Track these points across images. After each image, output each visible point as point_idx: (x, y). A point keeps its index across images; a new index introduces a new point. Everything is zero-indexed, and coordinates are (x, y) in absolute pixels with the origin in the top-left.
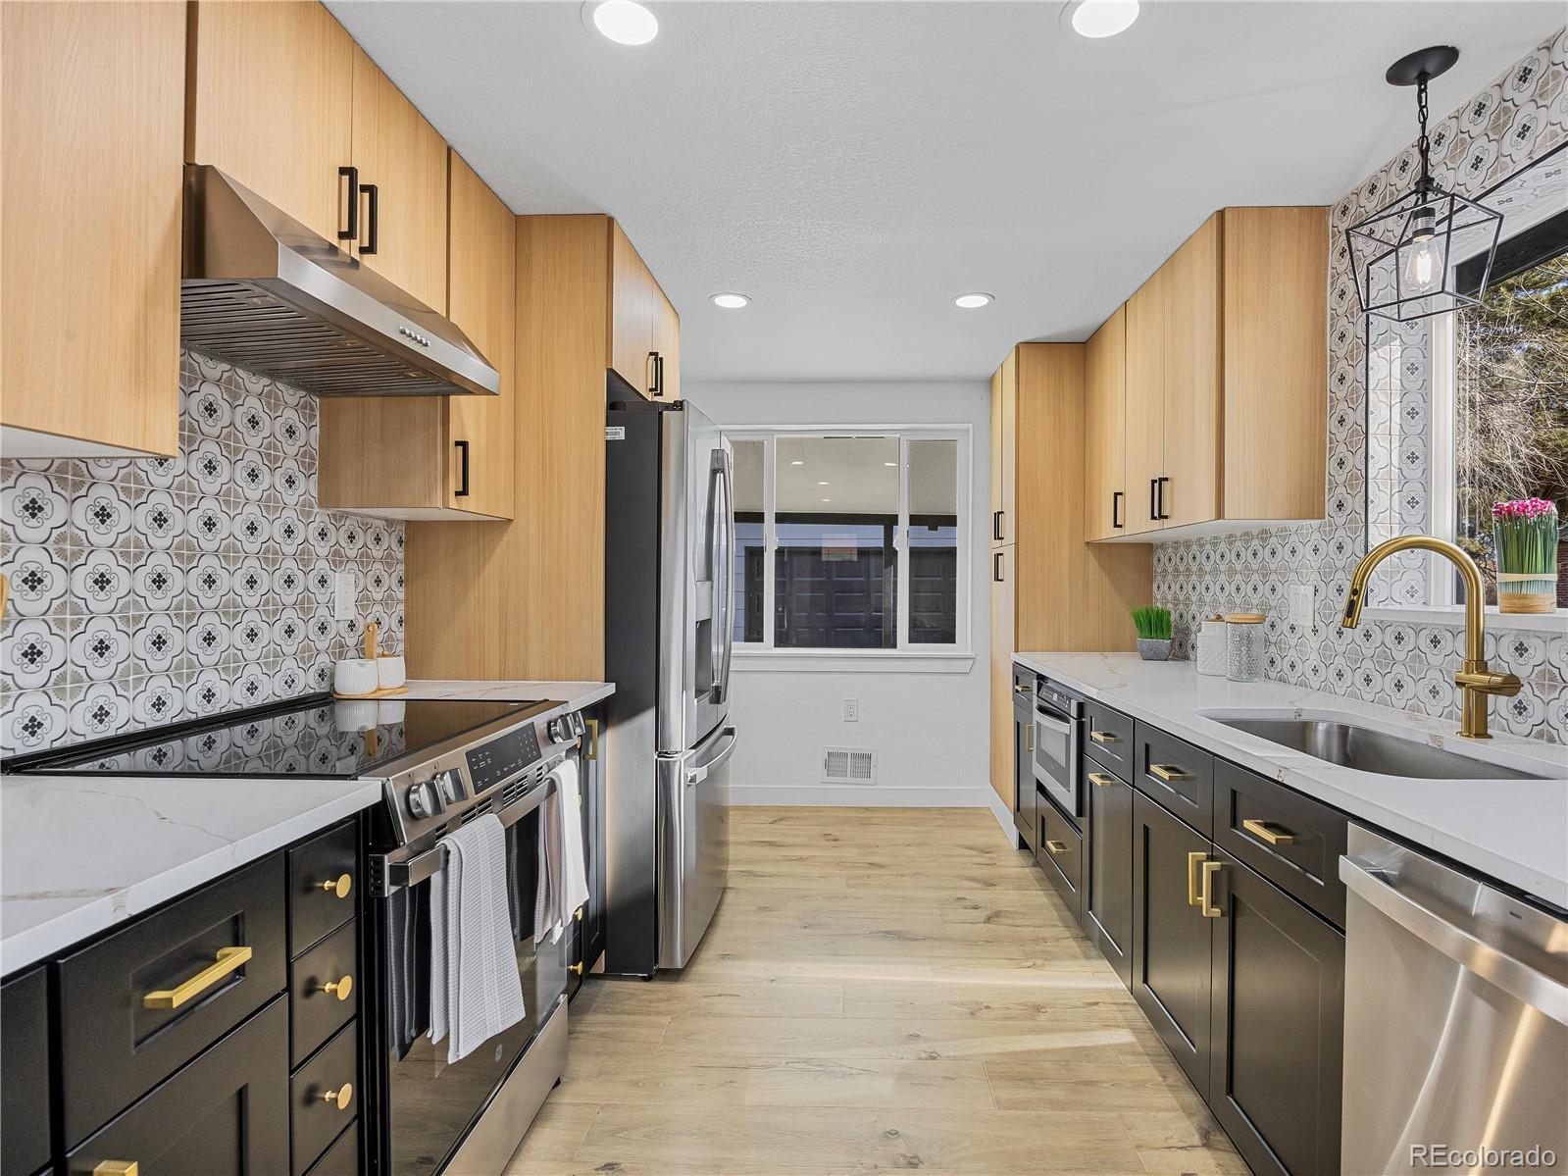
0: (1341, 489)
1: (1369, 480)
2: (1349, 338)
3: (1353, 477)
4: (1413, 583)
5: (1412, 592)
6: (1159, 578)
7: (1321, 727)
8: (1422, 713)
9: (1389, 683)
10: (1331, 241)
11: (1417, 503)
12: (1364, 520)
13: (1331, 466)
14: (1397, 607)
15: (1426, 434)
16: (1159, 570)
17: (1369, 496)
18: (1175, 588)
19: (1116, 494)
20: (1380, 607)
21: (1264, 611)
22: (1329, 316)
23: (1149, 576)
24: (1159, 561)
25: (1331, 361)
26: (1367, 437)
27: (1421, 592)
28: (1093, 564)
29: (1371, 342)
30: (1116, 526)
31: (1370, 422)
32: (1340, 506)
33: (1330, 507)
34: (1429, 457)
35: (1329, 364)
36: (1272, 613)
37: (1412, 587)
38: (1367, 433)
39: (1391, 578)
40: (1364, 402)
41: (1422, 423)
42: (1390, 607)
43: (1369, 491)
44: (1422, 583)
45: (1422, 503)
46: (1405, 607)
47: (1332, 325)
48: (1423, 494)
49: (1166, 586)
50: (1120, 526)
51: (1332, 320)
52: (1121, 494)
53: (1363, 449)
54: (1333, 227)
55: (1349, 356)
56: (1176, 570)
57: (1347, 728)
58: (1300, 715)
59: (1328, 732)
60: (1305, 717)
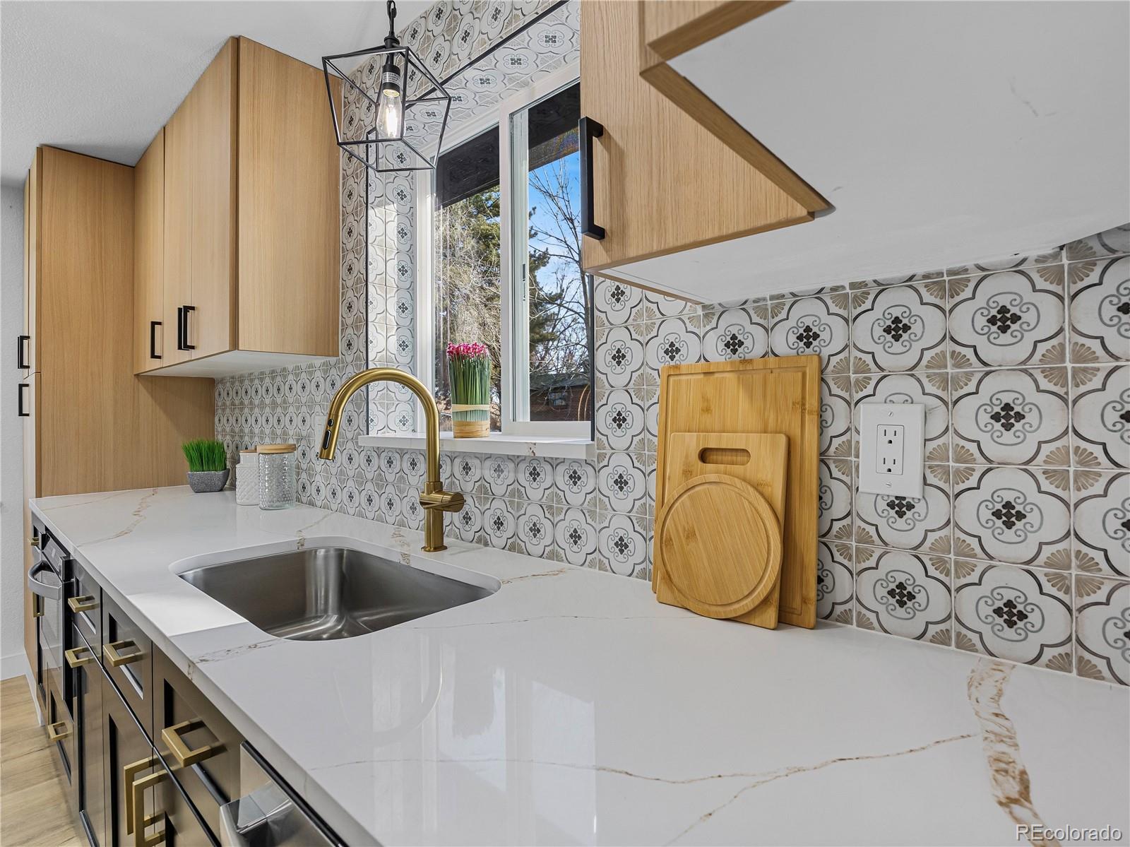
0: (350, 331)
1: (369, 323)
2: (355, 196)
3: (358, 320)
4: (404, 414)
5: (403, 421)
6: (220, 411)
7: (321, 553)
8: (406, 527)
9: (383, 502)
10: (343, 110)
11: (407, 346)
12: (365, 358)
13: (343, 309)
14: (392, 434)
15: (413, 289)
16: (220, 404)
17: (369, 336)
18: (232, 420)
19: (153, 324)
20: (379, 435)
21: (298, 440)
22: (341, 175)
23: (211, 410)
24: (220, 395)
25: (343, 216)
26: (367, 285)
27: (410, 421)
28: (144, 396)
29: (369, 202)
30: (153, 356)
31: (370, 272)
32: (349, 345)
33: (342, 346)
34: (415, 309)
35: (341, 218)
36: (303, 442)
37: (404, 417)
38: (367, 281)
39: (388, 409)
40: (365, 254)
41: (410, 280)
42: (387, 435)
43: (369, 333)
44: (411, 413)
45: (410, 347)
46: (399, 435)
47: (343, 183)
48: (411, 339)
49: (225, 419)
50: (159, 357)
51: (343, 179)
52: (160, 323)
53: (364, 295)
54: (345, 97)
55: (354, 214)
56: (233, 404)
57: (342, 550)
58: (302, 545)
59: (326, 557)
60: (307, 546)
